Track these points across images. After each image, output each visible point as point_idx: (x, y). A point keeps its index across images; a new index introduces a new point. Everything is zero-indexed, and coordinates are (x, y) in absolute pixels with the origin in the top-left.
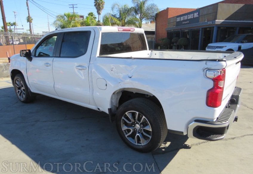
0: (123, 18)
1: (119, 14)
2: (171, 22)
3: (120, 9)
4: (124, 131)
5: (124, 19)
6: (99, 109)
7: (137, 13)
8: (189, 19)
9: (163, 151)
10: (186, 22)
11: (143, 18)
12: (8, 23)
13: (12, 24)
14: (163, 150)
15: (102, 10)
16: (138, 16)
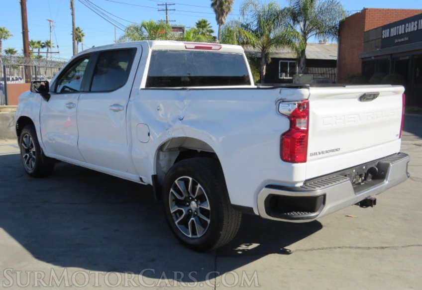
0: (264, 32)
1: (256, 23)
2: (371, 39)
3: (259, 12)
4: (173, 215)
5: (267, 32)
6: (141, 179)
7: (297, 20)
8: (408, 33)
9: (239, 254)
10: (403, 40)
11: (311, 30)
12: (35, 42)
13: (43, 45)
14: (240, 252)
15: (228, 15)
16: (299, 28)
